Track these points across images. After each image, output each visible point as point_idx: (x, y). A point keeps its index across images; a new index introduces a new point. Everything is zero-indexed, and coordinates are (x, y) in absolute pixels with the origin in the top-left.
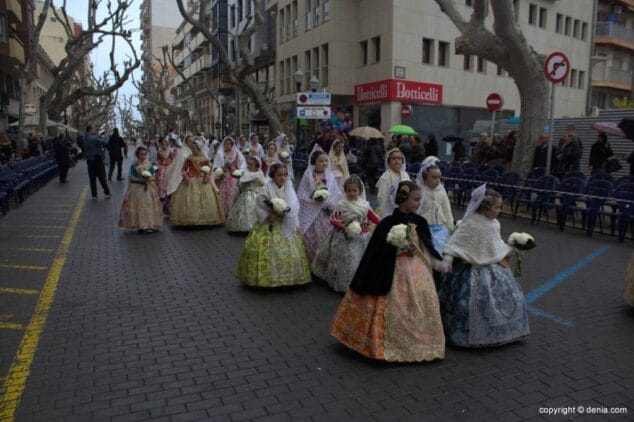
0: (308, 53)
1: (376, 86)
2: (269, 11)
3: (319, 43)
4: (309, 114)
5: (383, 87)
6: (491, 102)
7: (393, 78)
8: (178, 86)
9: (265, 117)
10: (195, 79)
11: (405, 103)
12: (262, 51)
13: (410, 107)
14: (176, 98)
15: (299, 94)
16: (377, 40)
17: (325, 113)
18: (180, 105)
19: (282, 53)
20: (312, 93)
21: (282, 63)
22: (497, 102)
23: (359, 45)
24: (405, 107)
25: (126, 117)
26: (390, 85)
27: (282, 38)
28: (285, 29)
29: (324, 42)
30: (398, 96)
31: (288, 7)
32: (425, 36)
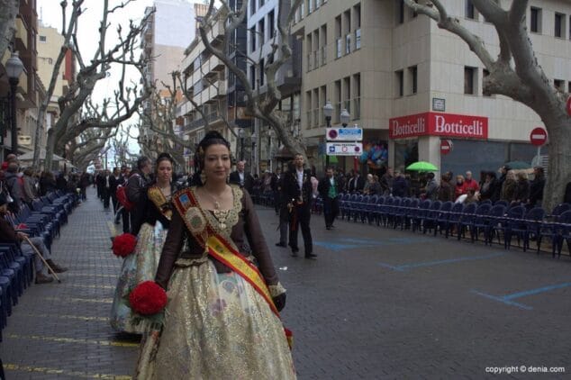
0: (338, 83)
1: (412, 119)
2: (295, 35)
3: (350, 73)
4: (339, 150)
5: (420, 120)
6: (535, 137)
7: (431, 111)
8: (185, 115)
9: (290, 153)
10: (206, 108)
11: (444, 138)
12: (286, 79)
13: (450, 142)
14: (183, 129)
15: (329, 130)
16: (414, 70)
17: (357, 149)
18: (186, 138)
19: (309, 82)
20: (343, 128)
21: (309, 93)
22: (542, 137)
23: (394, 74)
24: (444, 142)
25: (122, 150)
26: (428, 118)
27: (309, 65)
28: (312, 56)
29: (356, 72)
30: (437, 130)
31: (317, 32)
32: (467, 65)
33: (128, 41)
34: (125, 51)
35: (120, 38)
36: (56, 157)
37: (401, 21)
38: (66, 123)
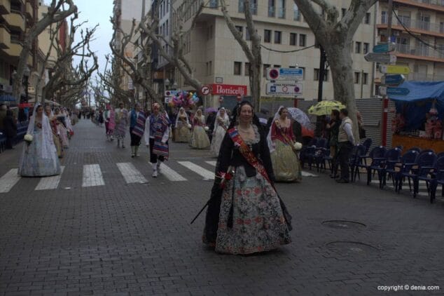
7: (215, 83)
11: (220, 96)
13: (223, 98)
16: (211, 62)
23: (205, 64)
24: (220, 98)
30: (218, 92)
32: (236, 60)
33: (86, 39)
34: (84, 44)
35: (82, 37)
36: (46, 101)
37: (208, 39)
38: (52, 84)
